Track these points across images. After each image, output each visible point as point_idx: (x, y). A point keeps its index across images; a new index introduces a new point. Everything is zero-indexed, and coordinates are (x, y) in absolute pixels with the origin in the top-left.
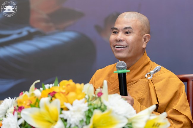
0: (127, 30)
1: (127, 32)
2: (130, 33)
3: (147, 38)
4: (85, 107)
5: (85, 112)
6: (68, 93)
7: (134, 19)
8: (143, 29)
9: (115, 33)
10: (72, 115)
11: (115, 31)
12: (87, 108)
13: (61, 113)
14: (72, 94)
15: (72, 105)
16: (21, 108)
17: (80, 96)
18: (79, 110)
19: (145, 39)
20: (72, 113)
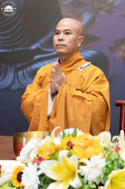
0: (67, 32)
1: (67, 33)
2: (70, 34)
3: (81, 39)
4: (103, 163)
5: (103, 168)
6: (86, 147)
7: (72, 23)
8: (78, 31)
9: (57, 34)
10: (89, 172)
11: (57, 32)
12: (105, 164)
13: (79, 168)
14: (89, 149)
15: (89, 159)
16: (40, 159)
17: (97, 151)
18: (96, 166)
19: (80, 40)
20: (90, 170)
